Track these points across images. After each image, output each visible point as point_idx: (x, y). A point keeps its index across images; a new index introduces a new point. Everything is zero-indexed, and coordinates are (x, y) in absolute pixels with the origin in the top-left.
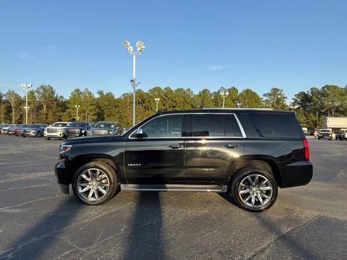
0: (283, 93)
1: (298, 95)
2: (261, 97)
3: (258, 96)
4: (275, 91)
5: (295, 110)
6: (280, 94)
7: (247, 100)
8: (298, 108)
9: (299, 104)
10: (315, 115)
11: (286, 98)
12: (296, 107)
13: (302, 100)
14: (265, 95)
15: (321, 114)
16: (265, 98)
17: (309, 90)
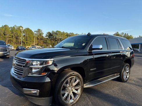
0: (42, 31)
1: (48, 33)
2: (34, 32)
3: (32, 32)
4: (39, 30)
5: (46, 38)
6: (41, 32)
7: (28, 33)
8: (48, 38)
9: (48, 36)
10: (54, 41)
11: (43, 33)
12: (47, 37)
13: (49, 35)
14: (35, 31)
15: (55, 41)
16: (35, 33)
17: (52, 31)
